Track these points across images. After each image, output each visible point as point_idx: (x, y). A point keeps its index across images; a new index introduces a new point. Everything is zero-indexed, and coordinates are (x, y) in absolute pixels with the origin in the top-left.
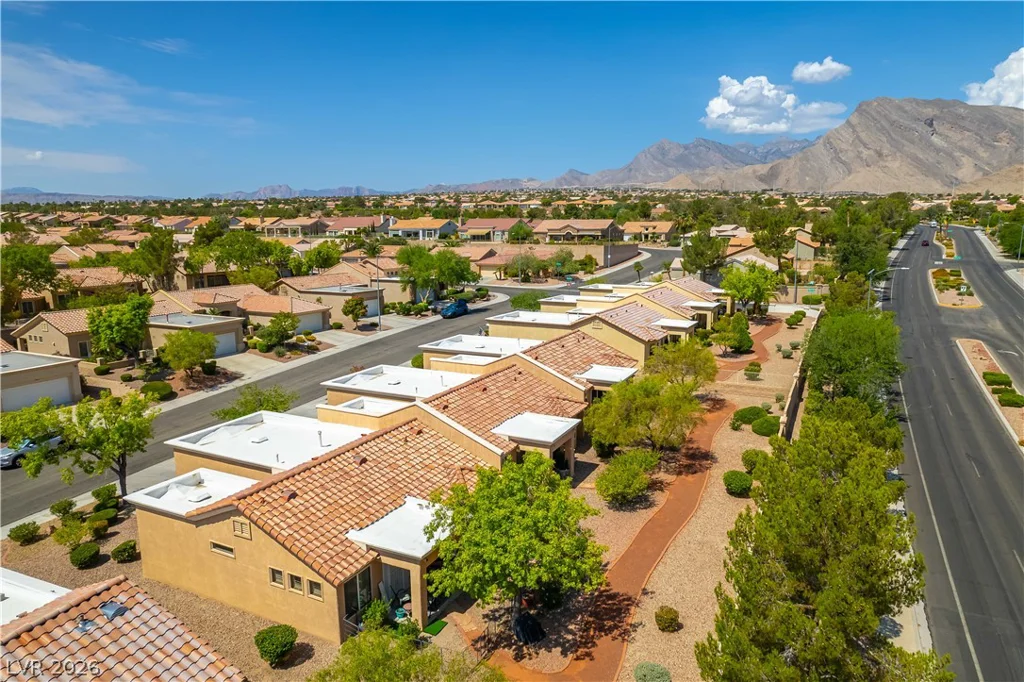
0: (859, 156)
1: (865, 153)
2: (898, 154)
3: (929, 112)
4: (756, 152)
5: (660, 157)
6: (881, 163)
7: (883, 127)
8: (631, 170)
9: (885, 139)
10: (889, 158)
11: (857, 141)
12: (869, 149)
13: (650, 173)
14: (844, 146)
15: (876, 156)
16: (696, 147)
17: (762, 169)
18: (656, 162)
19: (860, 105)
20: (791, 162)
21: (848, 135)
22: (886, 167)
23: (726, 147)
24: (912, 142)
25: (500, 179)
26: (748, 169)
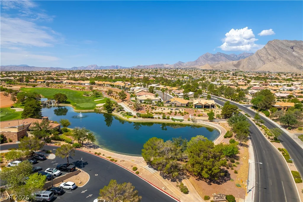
0: (268, 59)
1: (270, 57)
2: (281, 58)
3: (292, 44)
4: (237, 57)
5: (206, 58)
6: (275, 61)
7: (276, 50)
8: (197, 62)
9: (277, 53)
10: (278, 59)
11: (267, 54)
12: (271, 56)
13: (203, 63)
14: (262, 55)
15: (274, 59)
16: (217, 55)
17: (235, 62)
18: (204, 60)
19: (268, 42)
20: (245, 60)
21: (264, 52)
22: (277, 62)
23: (227, 55)
24: (286, 54)
25: (157, 64)
26: (231, 62)
